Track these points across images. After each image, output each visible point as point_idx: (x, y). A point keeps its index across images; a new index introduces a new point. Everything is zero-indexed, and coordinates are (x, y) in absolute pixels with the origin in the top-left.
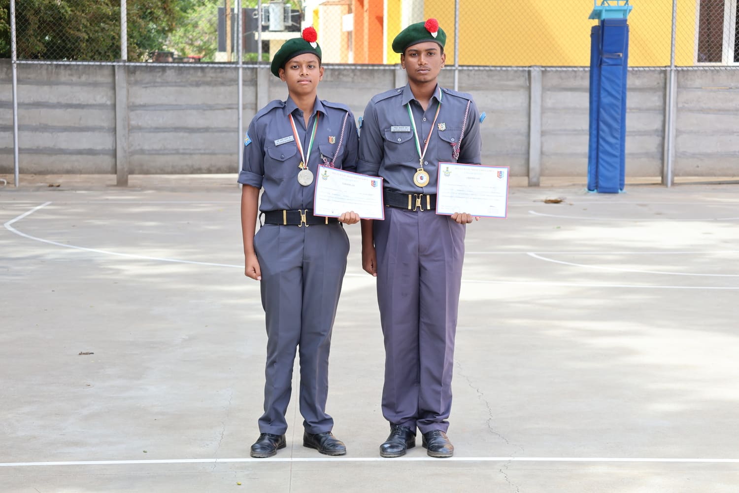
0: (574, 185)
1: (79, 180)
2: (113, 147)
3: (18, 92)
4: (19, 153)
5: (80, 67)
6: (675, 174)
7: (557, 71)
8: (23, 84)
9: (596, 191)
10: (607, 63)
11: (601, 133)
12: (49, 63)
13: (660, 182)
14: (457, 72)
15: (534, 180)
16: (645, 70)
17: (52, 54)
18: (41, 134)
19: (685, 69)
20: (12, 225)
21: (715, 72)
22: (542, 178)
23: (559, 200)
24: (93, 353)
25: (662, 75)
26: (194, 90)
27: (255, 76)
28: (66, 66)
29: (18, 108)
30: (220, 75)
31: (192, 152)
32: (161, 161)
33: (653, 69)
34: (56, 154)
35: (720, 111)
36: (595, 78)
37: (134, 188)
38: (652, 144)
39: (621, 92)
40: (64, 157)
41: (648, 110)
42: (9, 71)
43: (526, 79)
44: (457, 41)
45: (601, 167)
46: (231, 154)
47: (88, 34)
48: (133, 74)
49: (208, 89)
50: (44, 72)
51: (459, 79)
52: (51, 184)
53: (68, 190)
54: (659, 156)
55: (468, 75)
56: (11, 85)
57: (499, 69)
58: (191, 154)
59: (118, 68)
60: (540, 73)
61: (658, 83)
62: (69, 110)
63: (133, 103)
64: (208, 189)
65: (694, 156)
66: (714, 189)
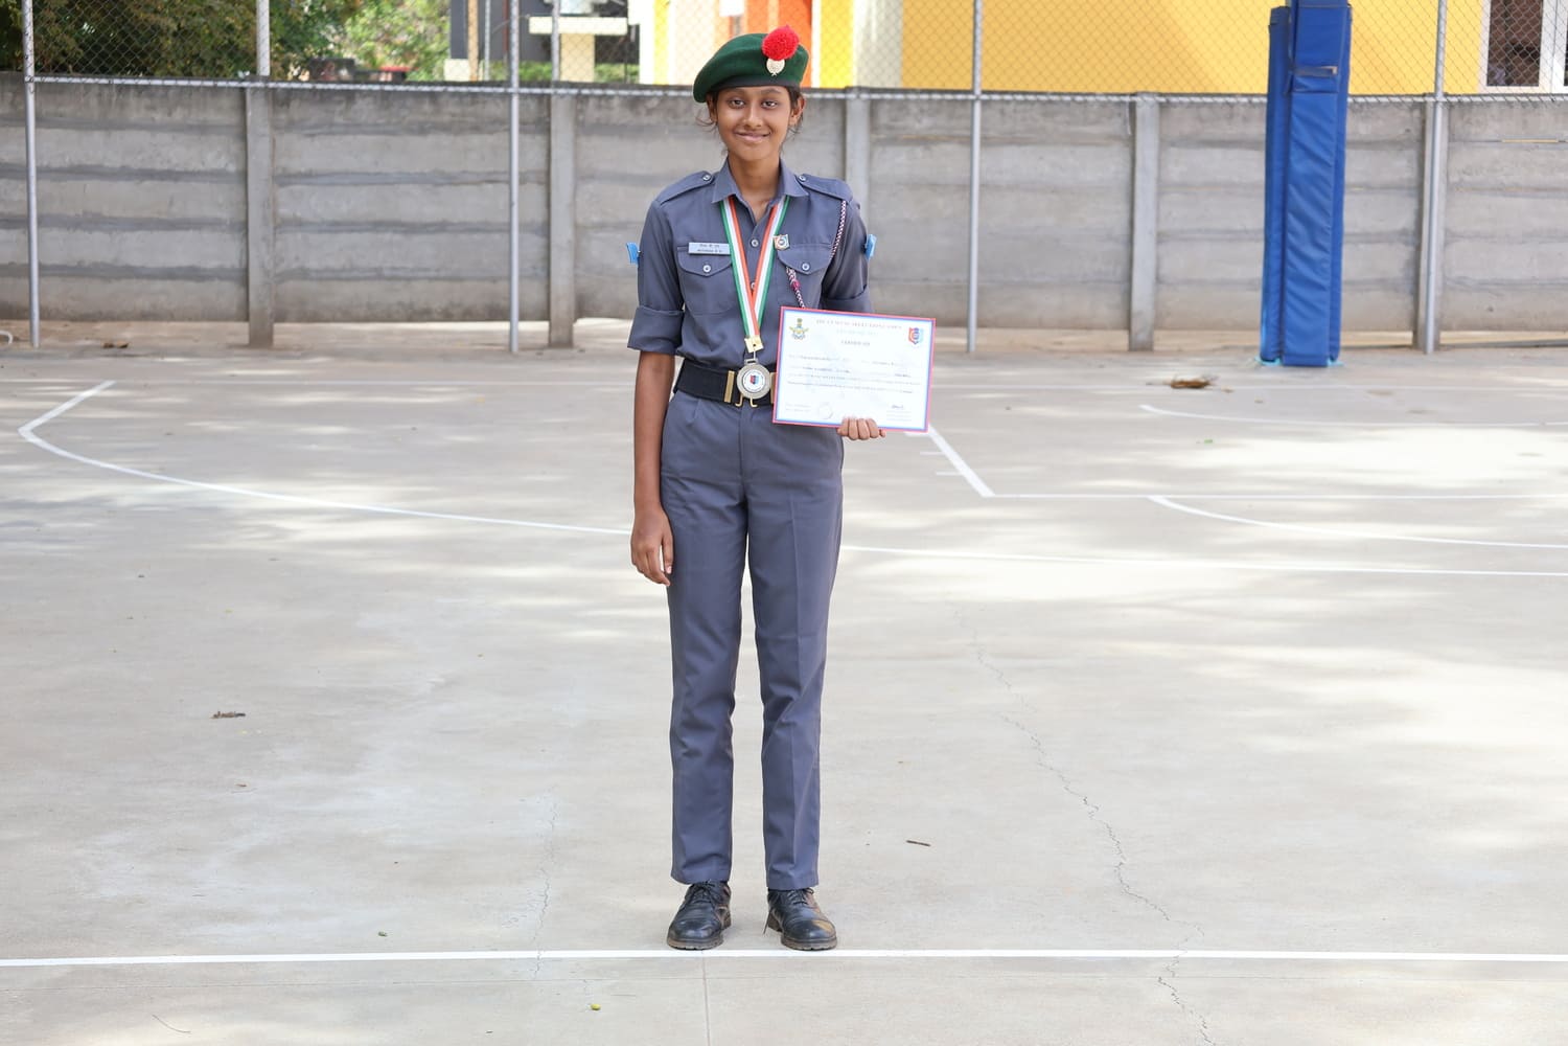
0: (1226, 348)
1: (165, 334)
2: (240, 261)
3: (37, 145)
4: (40, 275)
5: (171, 92)
6: (1442, 326)
7: (1192, 103)
8: (49, 127)
9: (1278, 361)
10: (1305, 87)
11: (1290, 237)
12: (104, 81)
13: (1409, 342)
14: (978, 106)
15: (1142, 337)
16: (1379, 103)
17: (98, 62)
18: (86, 234)
19: (1466, 99)
20: (36, 431)
21: (1530, 107)
22: (1158, 334)
23: (1203, 381)
24: (242, 715)
25: (1416, 113)
26: (416, 141)
27: (545, 113)
28: (139, 89)
29: (38, 179)
30: (470, 109)
31: (410, 275)
32: (344, 292)
33: (1397, 100)
34: (119, 278)
35: (1538, 190)
36: (1278, 119)
37: (285, 352)
38: (1393, 261)
39: (1333, 151)
40: (135, 285)
41: (1386, 188)
42: (18, 99)
43: (1125, 122)
44: (979, 38)
45: (1289, 310)
46: (494, 280)
47: (176, 19)
48: (285, 107)
49: (445, 139)
50: (94, 102)
51: (984, 120)
52: (108, 342)
53: (146, 356)
54: (1408, 287)
55: (1002, 112)
56: (23, 130)
57: (1068, 98)
58: (409, 279)
59: (253, 94)
60: (1156, 108)
61: (1408, 131)
62: (148, 183)
63: (284, 169)
64: (446, 354)
65: (1482, 286)
66: (1525, 357)
